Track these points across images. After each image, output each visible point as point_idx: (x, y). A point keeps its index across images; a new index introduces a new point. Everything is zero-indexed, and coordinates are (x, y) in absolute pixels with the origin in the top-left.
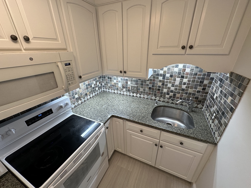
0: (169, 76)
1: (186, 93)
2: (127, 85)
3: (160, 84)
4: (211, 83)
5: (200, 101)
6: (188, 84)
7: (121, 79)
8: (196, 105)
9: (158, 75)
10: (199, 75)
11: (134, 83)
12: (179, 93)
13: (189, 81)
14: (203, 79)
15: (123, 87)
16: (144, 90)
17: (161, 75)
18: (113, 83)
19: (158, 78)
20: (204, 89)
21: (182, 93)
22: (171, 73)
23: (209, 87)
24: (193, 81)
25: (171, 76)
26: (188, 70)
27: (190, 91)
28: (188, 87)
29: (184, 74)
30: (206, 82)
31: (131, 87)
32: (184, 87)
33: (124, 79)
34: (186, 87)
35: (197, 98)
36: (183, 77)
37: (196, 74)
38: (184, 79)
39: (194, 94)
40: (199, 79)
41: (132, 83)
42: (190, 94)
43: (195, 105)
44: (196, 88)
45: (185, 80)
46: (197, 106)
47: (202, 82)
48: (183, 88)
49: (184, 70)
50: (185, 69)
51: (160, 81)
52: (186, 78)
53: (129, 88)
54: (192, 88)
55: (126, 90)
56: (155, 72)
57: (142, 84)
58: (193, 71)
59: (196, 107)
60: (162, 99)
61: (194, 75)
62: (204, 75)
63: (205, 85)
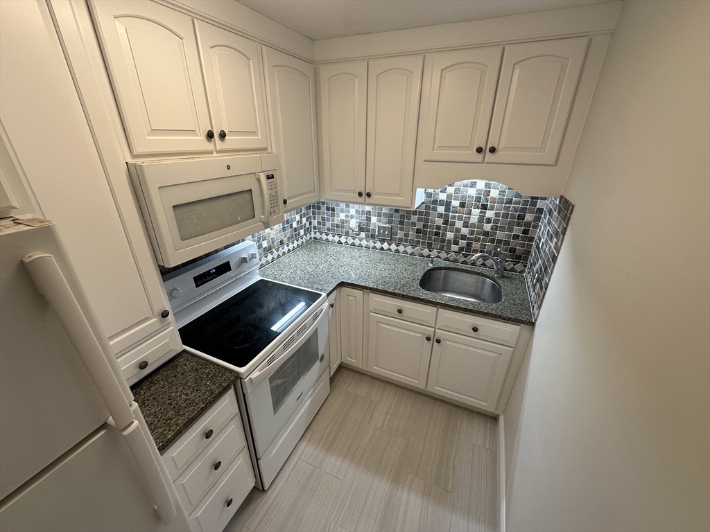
0: (458, 205)
1: (493, 241)
2: (368, 225)
3: (440, 222)
4: (538, 219)
5: (519, 257)
6: (496, 221)
7: (357, 212)
8: (512, 266)
9: (435, 202)
10: (516, 203)
11: (384, 219)
12: (477, 240)
13: (497, 215)
14: (524, 210)
15: (361, 229)
16: (407, 235)
17: (442, 203)
18: (337, 220)
19: (435, 209)
20: (526, 232)
21: (484, 240)
22: (462, 199)
23: (536, 227)
24: (505, 216)
25: (462, 205)
26: (494, 193)
27: (500, 235)
28: (495, 228)
29: (487, 201)
30: (529, 217)
31: (377, 229)
32: (487, 227)
33: (362, 211)
34: (492, 228)
35: (513, 250)
36: (484, 207)
37: (510, 202)
38: (487, 211)
39: (507, 243)
40: (516, 211)
41: (379, 221)
42: (500, 241)
43: (510, 265)
44: (511, 230)
45: (490, 214)
46: (513, 268)
47: (521, 217)
48: (486, 230)
49: (488, 193)
50: (490, 191)
51: (440, 216)
52: (492, 209)
53: (374, 230)
54: (502, 229)
55: (367, 236)
56: (429, 195)
57: (402, 223)
58: (504, 196)
59: (513, 270)
60: (443, 255)
61: (506, 204)
62: (526, 203)
63: (528, 224)
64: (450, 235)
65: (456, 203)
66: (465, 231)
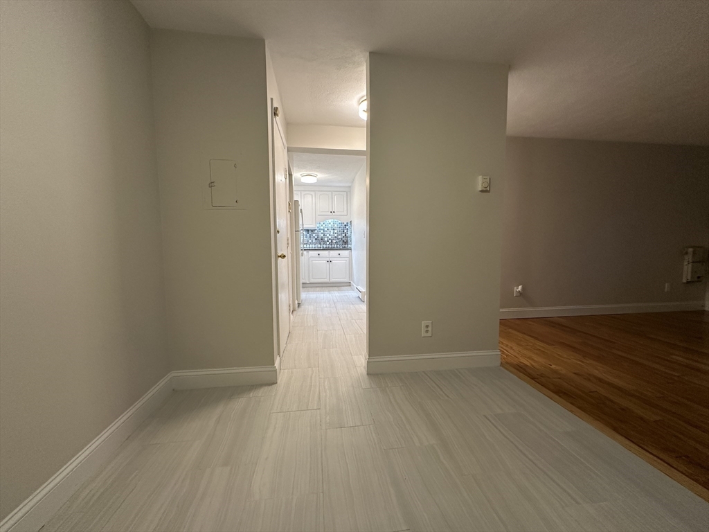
6: (338, 233)
17: (322, 229)
20: (346, 235)
24: (340, 231)
26: (336, 226)
29: (334, 228)
38: (335, 231)
47: (343, 231)
48: (335, 236)
54: (340, 235)
61: (339, 228)
62: (343, 227)
64: (326, 239)
65: (326, 229)
66: (330, 237)
